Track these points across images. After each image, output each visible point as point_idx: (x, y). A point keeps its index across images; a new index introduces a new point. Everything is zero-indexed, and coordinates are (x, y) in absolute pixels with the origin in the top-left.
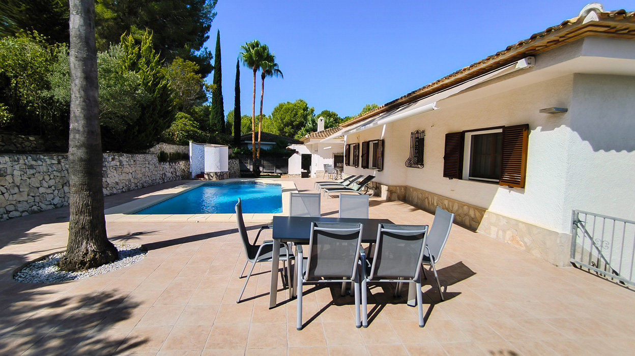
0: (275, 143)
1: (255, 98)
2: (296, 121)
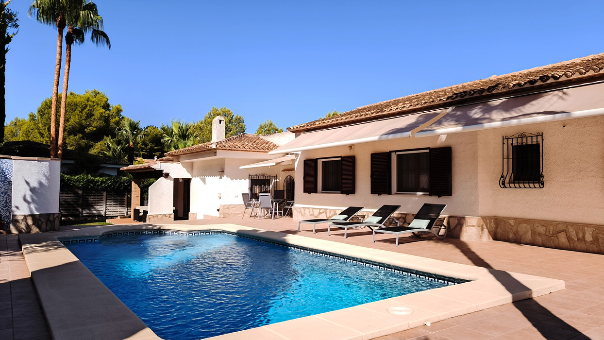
0: (73, 162)
1: (59, 75)
2: (90, 125)
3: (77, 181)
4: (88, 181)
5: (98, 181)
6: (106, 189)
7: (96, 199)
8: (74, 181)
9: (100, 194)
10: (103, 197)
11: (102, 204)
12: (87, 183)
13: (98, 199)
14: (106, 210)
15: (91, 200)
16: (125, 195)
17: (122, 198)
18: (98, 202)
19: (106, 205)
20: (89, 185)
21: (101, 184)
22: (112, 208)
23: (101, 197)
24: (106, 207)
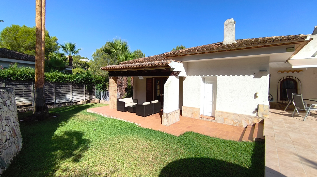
3: (52, 77)
4: (60, 78)
5: (67, 78)
6: (72, 83)
7: (66, 91)
8: (48, 77)
9: (68, 87)
10: (70, 89)
11: (70, 94)
12: (59, 79)
13: (67, 91)
14: (72, 98)
15: (62, 91)
16: (84, 87)
17: (82, 89)
18: (67, 92)
19: (73, 94)
20: (60, 80)
21: (69, 80)
22: (76, 96)
23: (69, 89)
24: (72, 96)
